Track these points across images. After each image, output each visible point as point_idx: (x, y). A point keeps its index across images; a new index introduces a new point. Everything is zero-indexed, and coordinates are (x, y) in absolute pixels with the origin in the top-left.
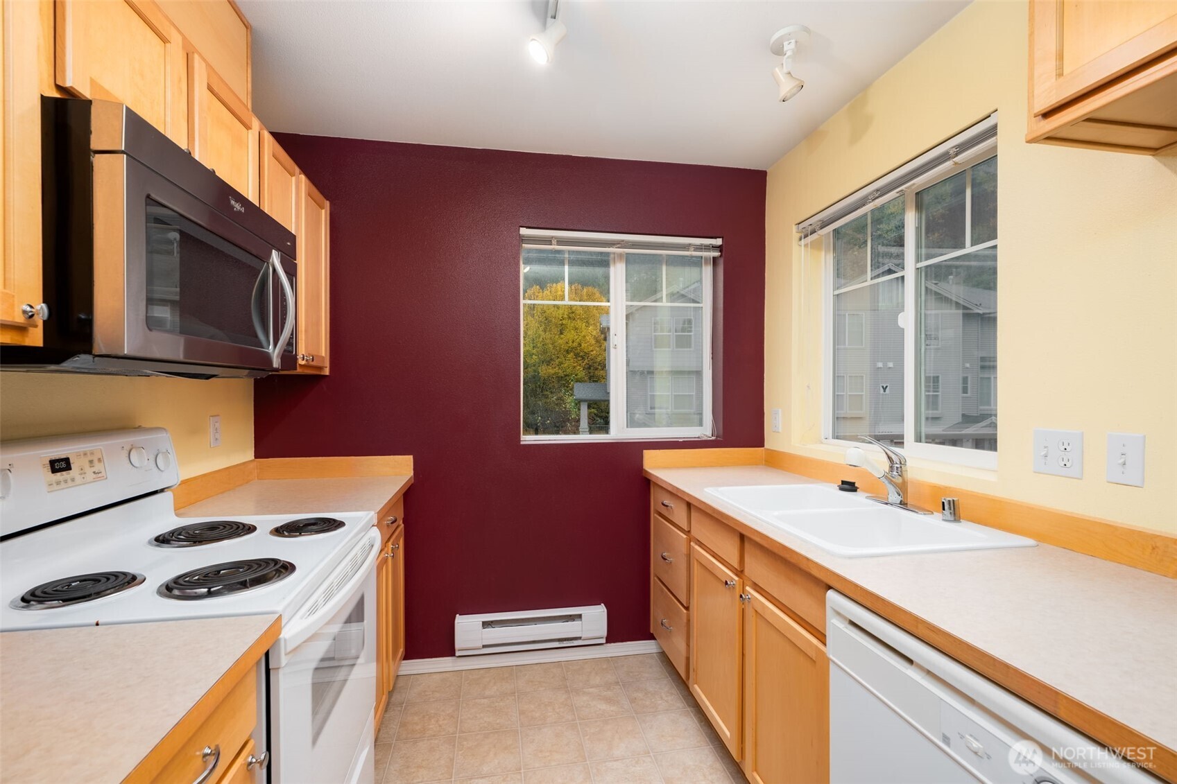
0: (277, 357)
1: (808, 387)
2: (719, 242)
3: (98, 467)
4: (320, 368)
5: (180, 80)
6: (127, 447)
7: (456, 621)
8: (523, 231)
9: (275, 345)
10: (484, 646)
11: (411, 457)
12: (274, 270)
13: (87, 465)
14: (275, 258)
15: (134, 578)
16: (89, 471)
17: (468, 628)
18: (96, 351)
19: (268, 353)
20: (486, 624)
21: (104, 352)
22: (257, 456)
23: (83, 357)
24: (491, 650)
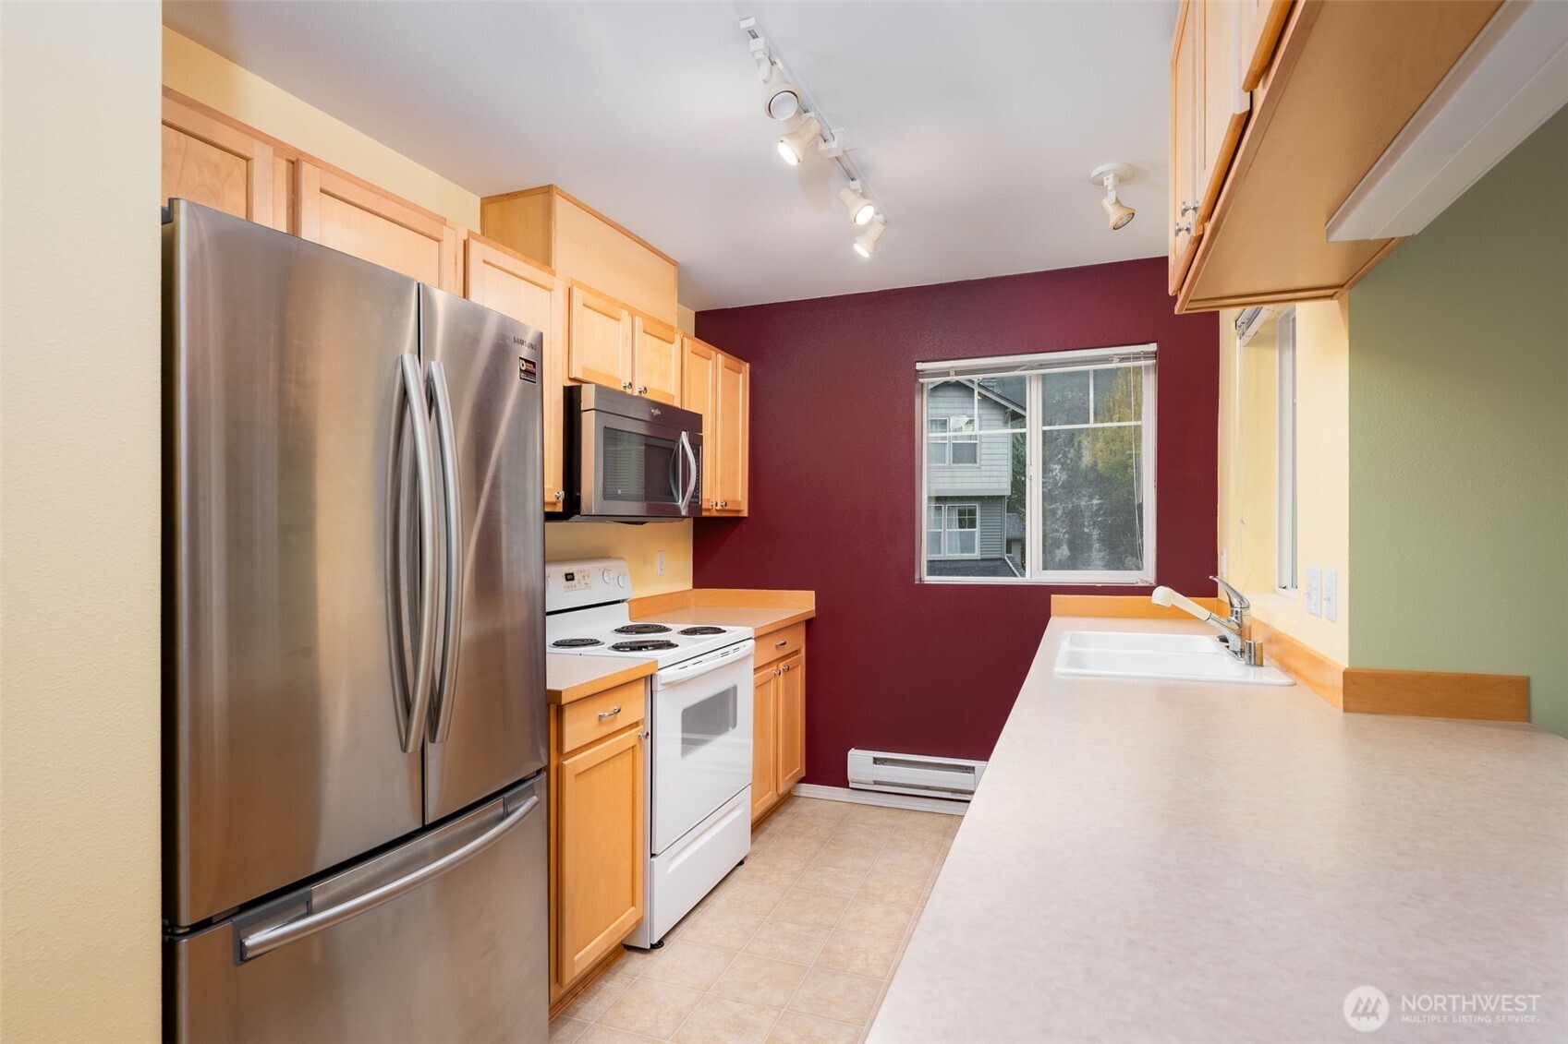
0: (685, 508)
1: (1242, 521)
2: (1153, 347)
3: (587, 580)
4: (738, 511)
5: (627, 339)
6: (602, 570)
7: (849, 753)
8: (919, 366)
9: (683, 499)
10: (876, 783)
11: (813, 592)
12: (683, 447)
13: (581, 579)
14: (684, 437)
15: (598, 642)
16: (583, 582)
17: (860, 762)
18: (582, 513)
19: (678, 506)
20: (876, 761)
21: (586, 513)
22: (694, 587)
23: (577, 516)
24: (880, 788)
